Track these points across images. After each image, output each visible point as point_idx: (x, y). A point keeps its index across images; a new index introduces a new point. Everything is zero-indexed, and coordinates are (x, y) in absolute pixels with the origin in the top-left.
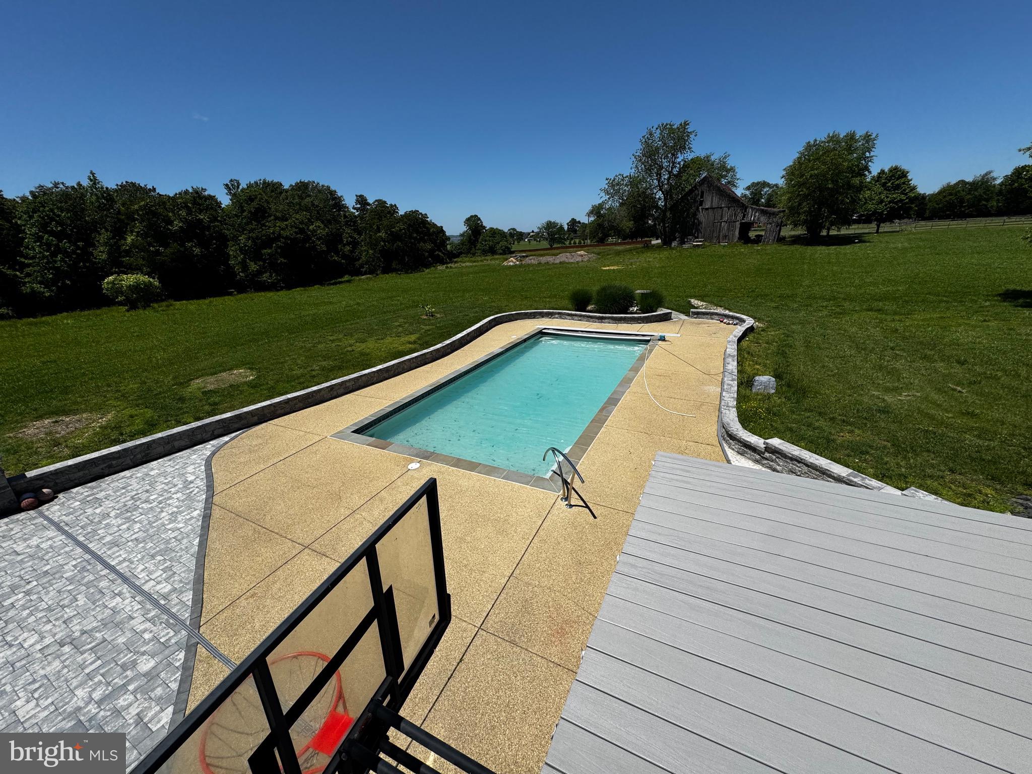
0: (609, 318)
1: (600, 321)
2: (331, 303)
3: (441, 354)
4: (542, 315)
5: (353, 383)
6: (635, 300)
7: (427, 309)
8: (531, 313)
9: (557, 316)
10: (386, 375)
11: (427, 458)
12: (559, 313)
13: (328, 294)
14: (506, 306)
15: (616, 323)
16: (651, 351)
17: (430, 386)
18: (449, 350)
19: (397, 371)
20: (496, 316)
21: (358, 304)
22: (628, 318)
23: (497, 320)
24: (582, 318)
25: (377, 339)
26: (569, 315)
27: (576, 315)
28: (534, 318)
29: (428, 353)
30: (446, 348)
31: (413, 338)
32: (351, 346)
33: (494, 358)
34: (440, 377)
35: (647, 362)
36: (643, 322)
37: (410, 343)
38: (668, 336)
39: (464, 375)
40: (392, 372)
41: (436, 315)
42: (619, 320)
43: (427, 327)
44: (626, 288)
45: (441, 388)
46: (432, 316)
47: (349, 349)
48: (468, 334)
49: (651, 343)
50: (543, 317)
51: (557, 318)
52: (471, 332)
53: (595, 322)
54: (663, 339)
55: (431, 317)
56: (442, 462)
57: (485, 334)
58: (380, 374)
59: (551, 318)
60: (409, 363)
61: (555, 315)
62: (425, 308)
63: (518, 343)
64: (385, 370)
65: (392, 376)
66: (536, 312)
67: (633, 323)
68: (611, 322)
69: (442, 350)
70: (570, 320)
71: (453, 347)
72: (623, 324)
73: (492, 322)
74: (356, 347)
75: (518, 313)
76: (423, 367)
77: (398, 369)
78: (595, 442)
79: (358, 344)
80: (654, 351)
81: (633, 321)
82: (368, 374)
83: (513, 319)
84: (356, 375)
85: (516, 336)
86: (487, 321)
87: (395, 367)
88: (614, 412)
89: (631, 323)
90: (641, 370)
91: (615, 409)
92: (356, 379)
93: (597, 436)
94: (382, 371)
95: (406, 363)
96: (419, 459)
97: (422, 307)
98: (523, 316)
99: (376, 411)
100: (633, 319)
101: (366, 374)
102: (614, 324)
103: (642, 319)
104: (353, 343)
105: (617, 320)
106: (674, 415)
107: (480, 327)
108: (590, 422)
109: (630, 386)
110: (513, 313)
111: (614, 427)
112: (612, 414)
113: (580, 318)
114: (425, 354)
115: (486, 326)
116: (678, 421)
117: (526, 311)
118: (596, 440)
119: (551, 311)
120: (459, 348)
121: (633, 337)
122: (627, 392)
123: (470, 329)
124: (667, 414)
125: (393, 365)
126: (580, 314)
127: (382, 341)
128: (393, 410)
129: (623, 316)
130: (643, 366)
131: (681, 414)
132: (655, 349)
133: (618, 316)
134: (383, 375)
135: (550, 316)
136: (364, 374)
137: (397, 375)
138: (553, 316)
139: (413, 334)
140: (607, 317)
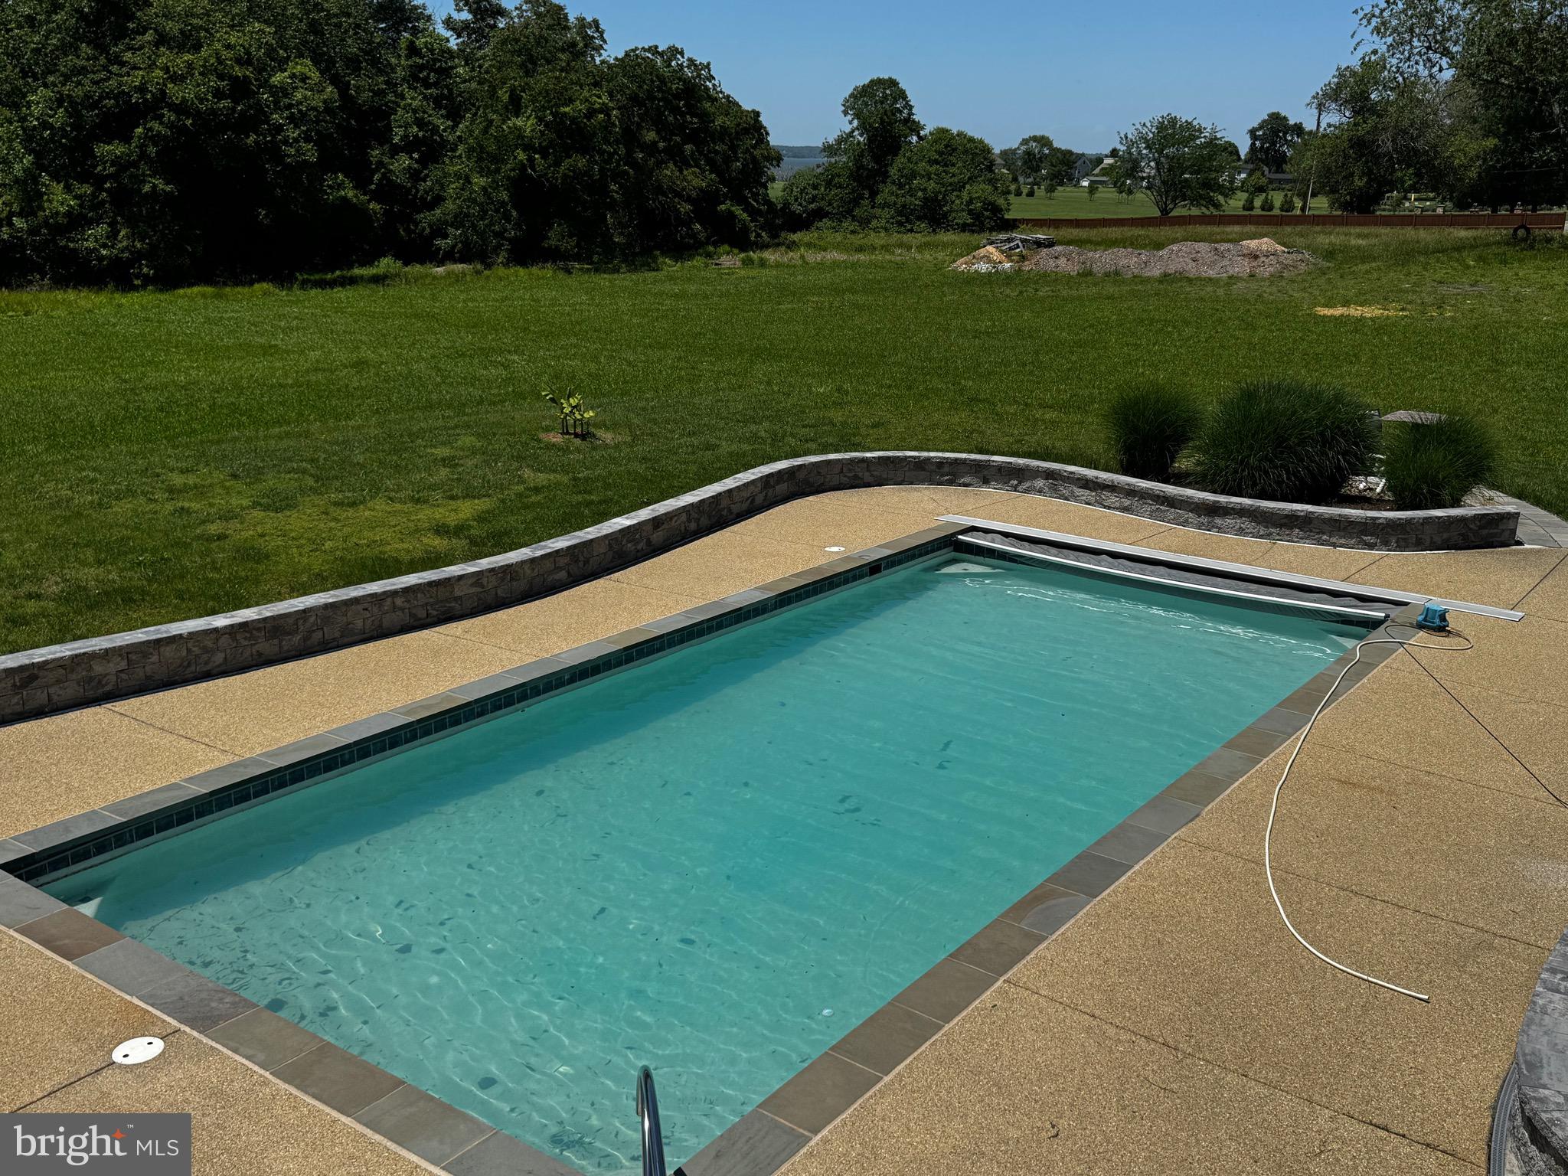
0: (1241, 512)
1: (1204, 519)
2: (268, 350)
3: (521, 586)
4: (985, 475)
5: (123, 665)
7: (567, 410)
8: (941, 463)
9: (1040, 483)
10: (266, 647)
11: (203, 1021)
12: (1049, 475)
13: (282, 316)
14: (874, 426)
15: (1268, 536)
16: (1363, 668)
17: (408, 713)
18: (563, 575)
19: (317, 636)
20: (798, 461)
21: (360, 365)
23: (801, 475)
24: (1135, 502)
25: (336, 504)
26: (1087, 484)
27: (1112, 488)
28: (951, 483)
30: (549, 565)
31: (466, 510)
32: (227, 516)
33: (720, 627)
34: (472, 677)
35: (1323, 718)
36: (1386, 544)
37: (441, 530)
38: (1456, 607)
39: (572, 680)
40: (297, 638)
41: (600, 433)
42: (1281, 526)
43: (542, 478)
45: (457, 722)
46: (583, 437)
47: (214, 528)
48: (656, 522)
49: (1377, 636)
50: (986, 481)
51: (1040, 492)
53: (1185, 523)
54: (1436, 624)
55: (578, 441)
56: (250, 1052)
57: (736, 527)
58: (242, 641)
59: (1015, 491)
60: (375, 610)
61: (1035, 478)
62: (562, 404)
63: (839, 574)
64: (268, 625)
65: (293, 653)
66: (961, 459)
67: (1343, 541)
68: (1248, 531)
69: (528, 572)
70: (1089, 504)
71: (581, 564)
72: (1298, 542)
73: (778, 483)
74: (242, 523)
75: (888, 458)
76: (433, 629)
77: (322, 629)
78: (924, 1052)
79: (257, 514)
80: (1376, 670)
81: (1343, 534)
82: (192, 635)
83: (867, 478)
84: (140, 635)
85: (842, 549)
86: (753, 477)
87: (312, 619)
88: (1072, 921)
89: (1334, 540)
90: (1280, 748)
91: (1085, 911)
92: (136, 653)
93: (947, 1027)
94: (254, 632)
95: (360, 607)
96: (174, 1023)
97: (552, 400)
98: (910, 470)
99: (148, 788)
100: (1342, 526)
101: (181, 635)
102: (1261, 537)
103: (1382, 530)
104: (243, 509)
105: (1275, 526)
106: (1334, 976)
107: (718, 497)
108: (950, 955)
109: (1197, 816)
110: (868, 455)
111: (1043, 993)
112: (1062, 930)
113: (1127, 502)
114: (448, 579)
115: (745, 494)
116: (1340, 1010)
117: (925, 454)
118: (932, 1044)
119: (1021, 461)
120: (608, 569)
121: (1315, 601)
122: (1170, 839)
123: (674, 504)
124: (1302, 967)
125: (304, 611)
126: (1128, 485)
127: (351, 512)
128: (212, 793)
129: (1302, 511)
130: (1298, 733)
131: (1366, 977)
132: (1382, 665)
133: (1279, 509)
134: (254, 644)
135: (1016, 482)
136: (174, 637)
137: (315, 649)
138: (1027, 484)
139: (474, 497)
140: (1233, 509)
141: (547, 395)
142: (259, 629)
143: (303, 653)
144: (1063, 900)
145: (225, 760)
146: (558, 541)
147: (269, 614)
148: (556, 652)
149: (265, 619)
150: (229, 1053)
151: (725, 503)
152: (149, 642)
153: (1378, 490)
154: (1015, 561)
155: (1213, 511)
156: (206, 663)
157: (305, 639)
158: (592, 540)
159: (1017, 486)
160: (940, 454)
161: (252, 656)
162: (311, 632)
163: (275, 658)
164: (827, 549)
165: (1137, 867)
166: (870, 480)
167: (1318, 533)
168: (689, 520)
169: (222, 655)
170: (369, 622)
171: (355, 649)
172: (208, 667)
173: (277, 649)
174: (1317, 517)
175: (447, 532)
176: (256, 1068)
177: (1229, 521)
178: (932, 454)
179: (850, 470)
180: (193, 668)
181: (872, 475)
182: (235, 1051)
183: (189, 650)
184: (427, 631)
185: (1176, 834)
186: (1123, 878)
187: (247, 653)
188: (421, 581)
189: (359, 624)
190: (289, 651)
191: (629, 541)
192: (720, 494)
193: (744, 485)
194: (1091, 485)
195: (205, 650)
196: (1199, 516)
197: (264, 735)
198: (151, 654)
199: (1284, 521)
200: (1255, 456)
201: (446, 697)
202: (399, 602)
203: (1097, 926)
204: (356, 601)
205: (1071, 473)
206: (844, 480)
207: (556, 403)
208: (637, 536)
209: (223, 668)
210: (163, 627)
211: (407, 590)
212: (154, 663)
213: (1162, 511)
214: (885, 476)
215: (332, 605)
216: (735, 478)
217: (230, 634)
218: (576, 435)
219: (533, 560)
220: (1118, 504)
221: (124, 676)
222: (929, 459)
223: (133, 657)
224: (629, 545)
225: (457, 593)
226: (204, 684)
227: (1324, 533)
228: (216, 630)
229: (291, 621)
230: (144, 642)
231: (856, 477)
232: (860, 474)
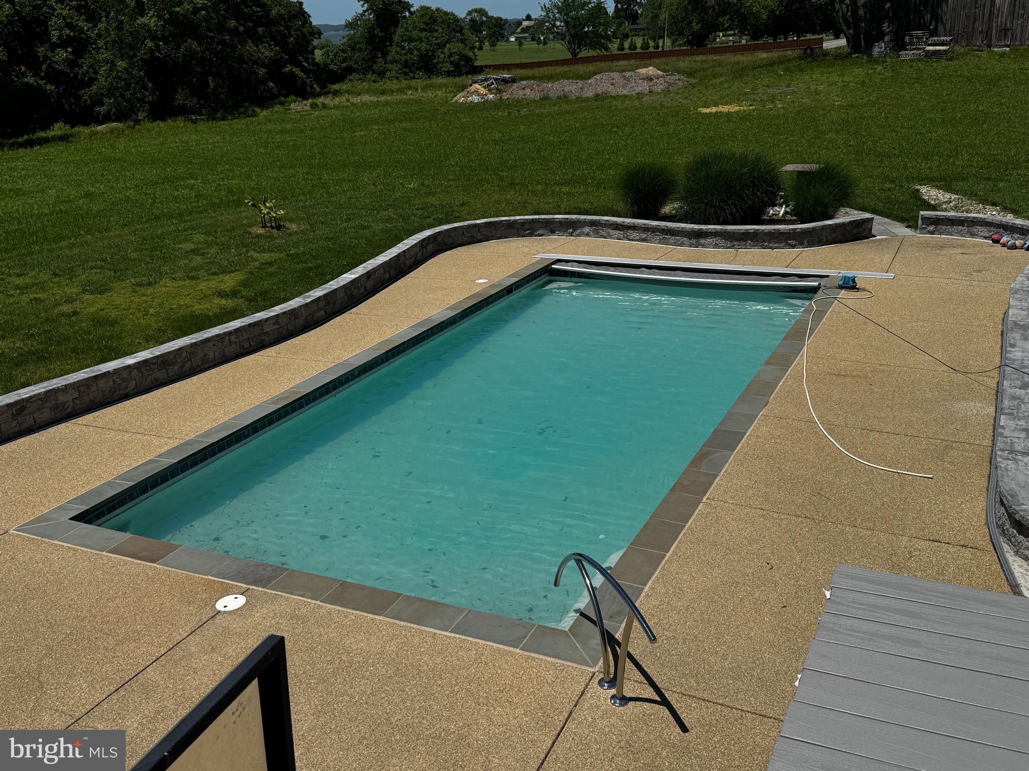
0: (715, 234)
1: (693, 241)
3: (300, 322)
4: (552, 228)
5: (76, 395)
6: (779, 189)
7: (265, 211)
8: (524, 223)
9: (587, 229)
10: (160, 375)
11: (262, 582)
12: (593, 223)
14: (462, 205)
15: (732, 247)
16: (819, 315)
17: (274, 403)
18: (322, 313)
19: (188, 365)
20: (438, 229)
21: (88, 195)
22: (763, 232)
23: (440, 238)
24: (648, 235)
25: (138, 285)
26: (617, 227)
27: (634, 228)
28: (531, 235)
29: (267, 319)
30: (314, 307)
31: (229, 282)
32: (70, 300)
35: (811, 341)
36: (801, 244)
37: (222, 294)
38: (862, 276)
39: (359, 375)
40: (177, 367)
41: (288, 225)
42: (739, 240)
43: (266, 257)
44: (758, 159)
45: (302, 407)
46: (279, 228)
47: (66, 308)
48: (368, 275)
49: (819, 295)
50: (553, 232)
51: (588, 235)
52: (374, 270)
53: (682, 245)
54: (849, 285)
55: (275, 231)
56: (301, 593)
57: (412, 274)
58: (145, 372)
59: (572, 236)
60: (220, 344)
61: (583, 227)
62: (260, 207)
63: (492, 295)
64: (159, 361)
65: (175, 377)
66: (536, 219)
67: (776, 245)
68: (721, 245)
69: (304, 312)
70: (620, 239)
71: (331, 305)
72: (751, 249)
73: (428, 244)
74: (82, 303)
75: (491, 223)
76: (256, 354)
77: (191, 360)
78: (681, 540)
79: (87, 297)
80: (827, 314)
81: (776, 240)
82: (116, 371)
83: (479, 237)
84: (82, 375)
85: (486, 281)
86: (415, 242)
87: (184, 354)
88: (727, 464)
89: (771, 245)
90: (796, 361)
91: (731, 458)
92: (82, 386)
93: (687, 525)
94: (151, 366)
95: (211, 344)
96: (243, 585)
97: (253, 205)
98: (504, 229)
99: (135, 465)
100: (776, 236)
101: (109, 371)
102: (729, 248)
103: (799, 236)
104: (77, 295)
105: (736, 240)
106: (879, 473)
107: (398, 256)
108: (670, 490)
109: (768, 402)
110: (478, 222)
111: (730, 502)
112: (724, 470)
113: (644, 236)
114: (260, 321)
115: (412, 253)
116: (889, 489)
117: (513, 218)
118: (684, 534)
119: (574, 217)
120: (346, 307)
121: (774, 281)
122: (759, 416)
123: (374, 262)
124: (860, 471)
125: (179, 349)
126: (644, 224)
127: (150, 290)
128: (179, 462)
129: (752, 229)
130: (801, 353)
131: (896, 471)
132: (829, 311)
133: (738, 230)
134: (153, 373)
135: (571, 230)
136: (105, 373)
137: (188, 373)
138: (578, 231)
139: (229, 272)
140: (710, 232)
141: (249, 202)
142: (154, 364)
143: (181, 376)
144: (717, 455)
145: (176, 443)
146: (315, 292)
147: (158, 353)
148: (344, 359)
149: (157, 357)
150: (288, 595)
151: (402, 259)
152: (90, 378)
153: (781, 215)
154: (589, 278)
155: (698, 235)
156: (125, 389)
157: (182, 367)
158: (336, 289)
159: (572, 232)
160: (522, 217)
161: (152, 381)
162: (184, 362)
163: (166, 381)
164: (476, 281)
165: (748, 433)
166: (481, 237)
167: (762, 242)
168: (385, 272)
169: (134, 382)
170: (217, 353)
171: (213, 371)
172: (127, 391)
173: (166, 375)
174: (761, 232)
175: (227, 295)
176: (309, 600)
177: (709, 240)
178: (518, 218)
179: (468, 232)
180: (118, 393)
181: (482, 235)
182: (291, 594)
183: (114, 381)
184: (252, 356)
185: (761, 413)
186: (744, 440)
187: (149, 380)
188: (243, 324)
189: (211, 355)
190: (172, 376)
191: (355, 289)
192: (400, 254)
193: (411, 247)
194: (620, 227)
195: (124, 380)
196: (690, 239)
197: (189, 426)
198: (92, 385)
199: (741, 237)
200: (716, 199)
201: (291, 392)
202: (233, 338)
203: (742, 465)
204: (208, 340)
205: (607, 221)
206: (466, 239)
207: (256, 207)
208: (359, 285)
209: (136, 390)
210: (96, 368)
211: (238, 330)
212: (94, 392)
213: (666, 238)
214: (489, 234)
215: (195, 344)
216: (404, 244)
217: (137, 368)
218: (272, 228)
219: (306, 305)
220: (638, 238)
221: (76, 401)
222: (516, 221)
223: (82, 389)
224: (356, 291)
225: (266, 330)
226: (128, 402)
227: (765, 242)
228: (129, 366)
229: (172, 356)
230: (86, 379)
231: (472, 236)
232: (475, 235)
